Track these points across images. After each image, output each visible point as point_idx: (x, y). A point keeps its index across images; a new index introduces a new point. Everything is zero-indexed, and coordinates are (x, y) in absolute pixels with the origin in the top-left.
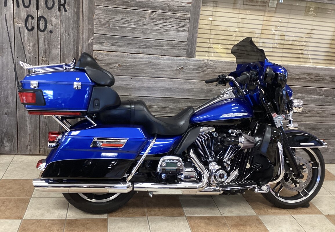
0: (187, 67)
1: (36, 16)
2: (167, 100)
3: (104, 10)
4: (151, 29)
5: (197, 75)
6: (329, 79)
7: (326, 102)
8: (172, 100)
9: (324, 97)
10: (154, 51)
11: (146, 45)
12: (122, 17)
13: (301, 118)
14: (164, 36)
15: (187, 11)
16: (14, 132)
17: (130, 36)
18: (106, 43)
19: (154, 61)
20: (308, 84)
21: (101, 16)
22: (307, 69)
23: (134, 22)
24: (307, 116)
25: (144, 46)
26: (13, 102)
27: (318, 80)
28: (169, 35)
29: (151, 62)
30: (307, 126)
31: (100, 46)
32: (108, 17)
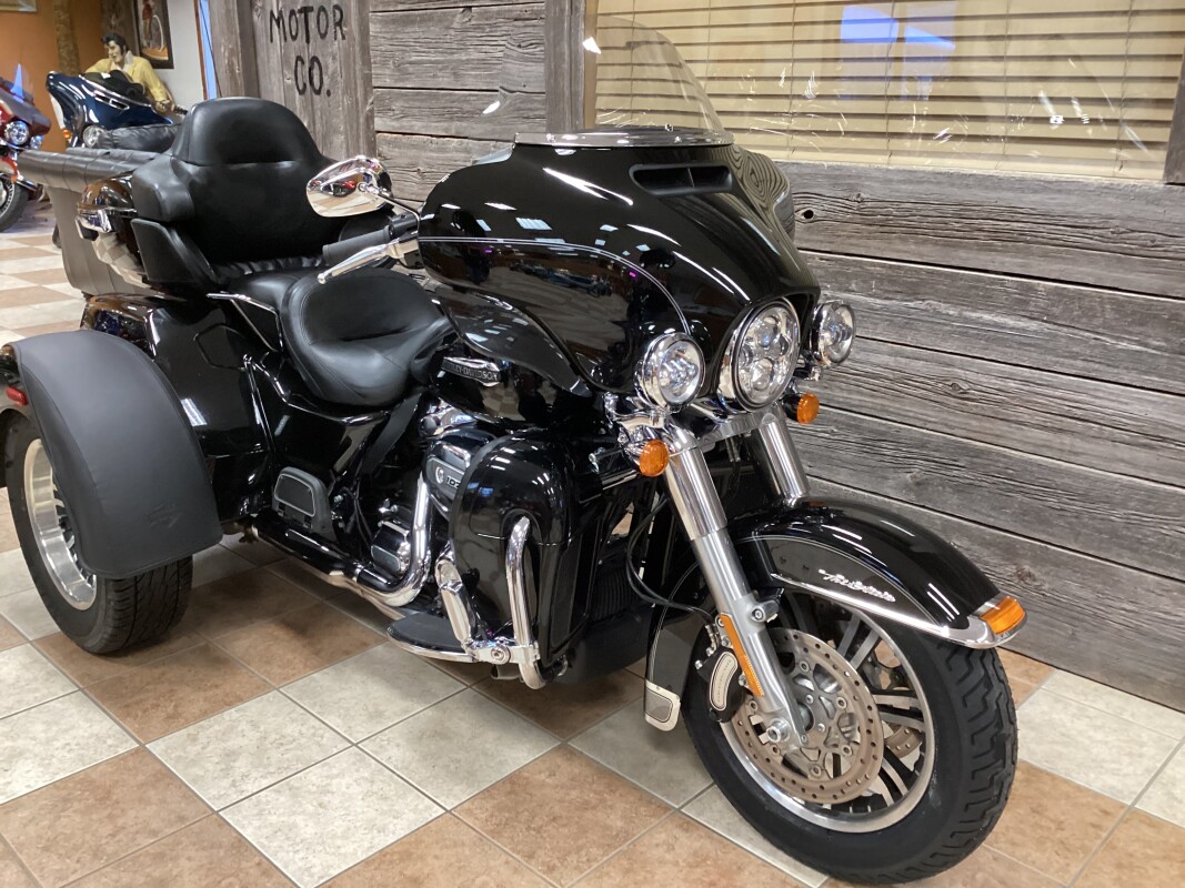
1: (307, 58)
4: (468, 61)
6: (1071, 235)
9: (1046, 327)
11: (462, 111)
12: (416, 36)
17: (428, 87)
18: (394, 110)
21: (381, 38)
25: (459, 115)
27: (1010, 241)
31: (385, 119)
32: (392, 39)
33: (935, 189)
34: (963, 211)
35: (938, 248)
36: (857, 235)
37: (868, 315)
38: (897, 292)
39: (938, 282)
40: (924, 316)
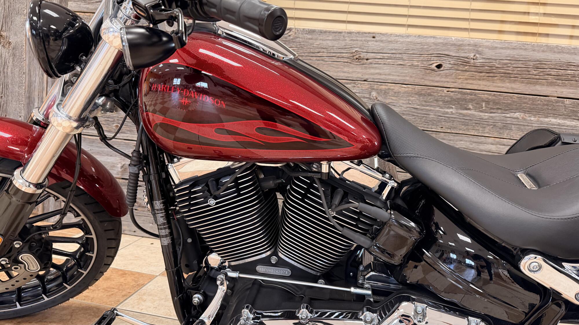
22: (534, 50)
27: (567, 80)
33: (523, 53)
34: (539, 65)
35: (523, 84)
36: (472, 78)
37: (480, 122)
38: (498, 109)
39: (525, 103)
40: (515, 122)
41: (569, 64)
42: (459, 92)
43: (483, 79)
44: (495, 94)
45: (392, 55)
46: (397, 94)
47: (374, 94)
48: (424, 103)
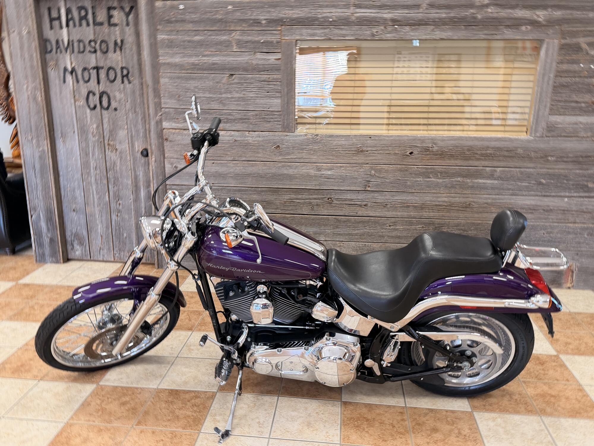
0: (284, 146)
1: (98, 92)
2: (262, 191)
3: (171, 78)
4: (232, 98)
5: (299, 156)
6: (506, 154)
7: (506, 190)
8: (270, 191)
9: (500, 182)
10: (239, 126)
11: (227, 118)
12: (194, 85)
13: (465, 214)
14: (249, 105)
15: (276, 70)
16: (85, 233)
17: (205, 108)
18: (177, 119)
19: (239, 139)
20: (471, 163)
21: (169, 85)
22: (467, 140)
23: (209, 90)
24: (476, 211)
25: (225, 120)
26: (81, 195)
27: (487, 156)
28: (256, 104)
29: (236, 141)
30: (477, 227)
31: (171, 123)
32: (177, 86)
33: (461, 142)
34: (470, 149)
35: (462, 161)
36: (431, 159)
37: (437, 185)
38: (448, 176)
39: (463, 172)
40: (458, 183)
41: (488, 148)
42: (424, 168)
43: (438, 159)
44: (445, 168)
45: (382, 148)
46: (387, 171)
47: (373, 172)
48: (403, 176)
